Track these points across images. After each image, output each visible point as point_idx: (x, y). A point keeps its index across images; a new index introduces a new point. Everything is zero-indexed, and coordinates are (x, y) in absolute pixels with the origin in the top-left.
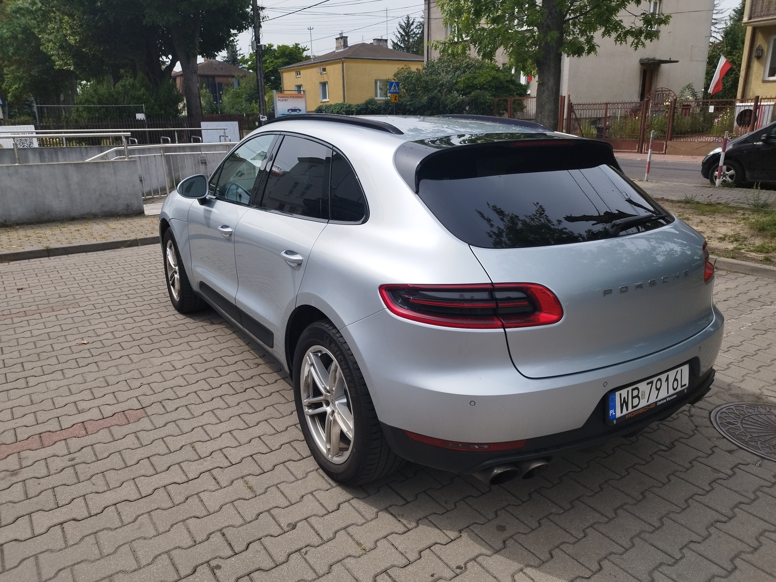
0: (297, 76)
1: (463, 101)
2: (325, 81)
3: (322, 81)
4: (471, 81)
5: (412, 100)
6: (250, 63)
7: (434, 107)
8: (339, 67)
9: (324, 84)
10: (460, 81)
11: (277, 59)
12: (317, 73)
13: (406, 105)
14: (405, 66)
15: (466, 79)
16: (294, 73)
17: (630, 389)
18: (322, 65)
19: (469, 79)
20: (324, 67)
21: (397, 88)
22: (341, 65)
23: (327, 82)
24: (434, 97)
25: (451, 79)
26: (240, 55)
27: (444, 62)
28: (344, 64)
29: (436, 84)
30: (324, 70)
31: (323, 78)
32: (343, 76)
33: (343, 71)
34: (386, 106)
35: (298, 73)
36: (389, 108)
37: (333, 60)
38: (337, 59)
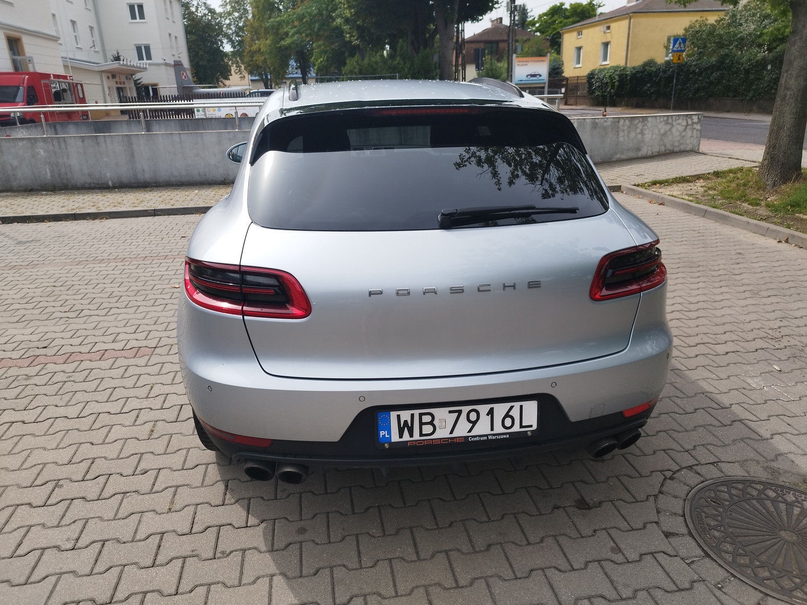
0: (579, 37)
1: (764, 58)
2: (608, 40)
3: (605, 41)
4: (781, 32)
5: (699, 59)
6: (537, 25)
7: (725, 67)
8: (625, 23)
9: (606, 45)
10: (767, 33)
11: (566, 19)
12: (600, 31)
13: (691, 66)
14: (701, 17)
15: (775, 29)
16: (575, 34)
17: (417, 412)
18: (607, 23)
19: (778, 30)
20: (608, 25)
21: (682, 46)
22: (627, 21)
23: (610, 42)
24: (727, 55)
25: (754, 30)
26: (530, 16)
27: (750, 10)
28: (632, 20)
29: (733, 37)
30: (608, 28)
31: (606, 38)
32: (629, 34)
33: (629, 28)
34: (666, 67)
35: (580, 33)
36: (669, 70)
37: (619, 16)
38: (624, 15)
